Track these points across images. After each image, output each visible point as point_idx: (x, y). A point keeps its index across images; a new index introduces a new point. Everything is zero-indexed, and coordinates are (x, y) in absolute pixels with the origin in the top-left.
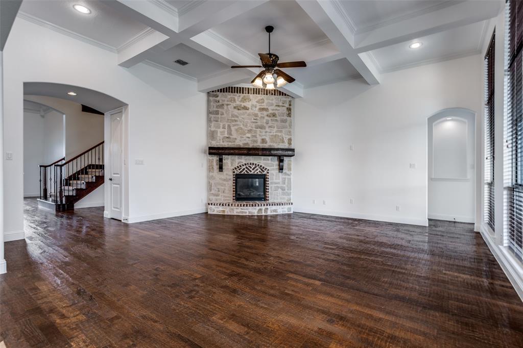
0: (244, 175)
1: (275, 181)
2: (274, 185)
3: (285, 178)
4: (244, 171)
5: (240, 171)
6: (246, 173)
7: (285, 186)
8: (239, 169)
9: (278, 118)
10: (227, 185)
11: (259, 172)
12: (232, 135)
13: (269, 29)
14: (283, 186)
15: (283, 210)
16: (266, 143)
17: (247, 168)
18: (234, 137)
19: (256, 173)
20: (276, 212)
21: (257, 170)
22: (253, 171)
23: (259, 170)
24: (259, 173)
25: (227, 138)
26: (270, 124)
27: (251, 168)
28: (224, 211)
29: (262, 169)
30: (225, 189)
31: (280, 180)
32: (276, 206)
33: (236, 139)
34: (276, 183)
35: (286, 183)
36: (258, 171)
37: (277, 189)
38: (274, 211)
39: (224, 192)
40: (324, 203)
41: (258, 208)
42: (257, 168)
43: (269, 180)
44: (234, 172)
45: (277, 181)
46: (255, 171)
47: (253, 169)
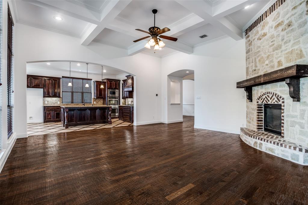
0: (265, 105)
1: (292, 113)
2: (290, 119)
3: (304, 111)
4: (265, 101)
5: (262, 101)
6: (266, 103)
7: (303, 121)
8: (261, 99)
9: (295, 25)
10: (254, 114)
11: (276, 101)
13: (155, 11)
14: (301, 121)
15: (283, 153)
16: (282, 65)
17: (266, 97)
19: (273, 103)
20: (273, 152)
21: (274, 99)
22: (270, 101)
23: (276, 99)
24: (276, 103)
25: (255, 70)
26: (286, 39)
27: (269, 97)
29: (278, 98)
31: (298, 113)
32: (276, 145)
33: (259, 70)
34: (293, 117)
35: (306, 118)
36: (274, 101)
37: (293, 124)
38: (269, 150)
39: (253, 120)
41: (254, 140)
42: (274, 96)
43: (285, 111)
44: (257, 102)
45: (295, 114)
46: (272, 101)
47: (271, 99)
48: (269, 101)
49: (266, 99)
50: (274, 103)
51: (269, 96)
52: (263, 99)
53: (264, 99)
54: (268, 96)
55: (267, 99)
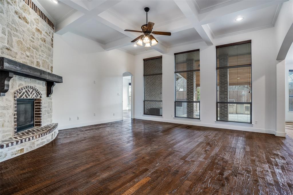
0: (23, 100)
2: (44, 109)
4: (24, 96)
5: (20, 95)
6: (25, 98)
8: (20, 93)
10: (6, 115)
12: (12, 47)
13: (147, 9)
14: (48, 109)
16: (39, 67)
17: (26, 91)
18: (15, 51)
21: (34, 94)
22: (31, 96)
25: (7, 49)
27: (29, 92)
28: (22, 150)
29: (37, 93)
30: (4, 121)
33: (16, 53)
39: (3, 126)
40: (78, 118)
42: (34, 91)
43: (42, 104)
44: (15, 97)
45: (46, 105)
46: (32, 95)
47: (31, 93)
48: (29, 96)
49: (26, 93)
50: (34, 97)
51: (30, 90)
52: (22, 93)
53: (24, 93)
54: (28, 90)
55: (28, 94)
